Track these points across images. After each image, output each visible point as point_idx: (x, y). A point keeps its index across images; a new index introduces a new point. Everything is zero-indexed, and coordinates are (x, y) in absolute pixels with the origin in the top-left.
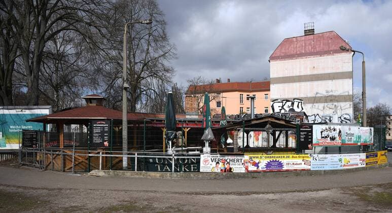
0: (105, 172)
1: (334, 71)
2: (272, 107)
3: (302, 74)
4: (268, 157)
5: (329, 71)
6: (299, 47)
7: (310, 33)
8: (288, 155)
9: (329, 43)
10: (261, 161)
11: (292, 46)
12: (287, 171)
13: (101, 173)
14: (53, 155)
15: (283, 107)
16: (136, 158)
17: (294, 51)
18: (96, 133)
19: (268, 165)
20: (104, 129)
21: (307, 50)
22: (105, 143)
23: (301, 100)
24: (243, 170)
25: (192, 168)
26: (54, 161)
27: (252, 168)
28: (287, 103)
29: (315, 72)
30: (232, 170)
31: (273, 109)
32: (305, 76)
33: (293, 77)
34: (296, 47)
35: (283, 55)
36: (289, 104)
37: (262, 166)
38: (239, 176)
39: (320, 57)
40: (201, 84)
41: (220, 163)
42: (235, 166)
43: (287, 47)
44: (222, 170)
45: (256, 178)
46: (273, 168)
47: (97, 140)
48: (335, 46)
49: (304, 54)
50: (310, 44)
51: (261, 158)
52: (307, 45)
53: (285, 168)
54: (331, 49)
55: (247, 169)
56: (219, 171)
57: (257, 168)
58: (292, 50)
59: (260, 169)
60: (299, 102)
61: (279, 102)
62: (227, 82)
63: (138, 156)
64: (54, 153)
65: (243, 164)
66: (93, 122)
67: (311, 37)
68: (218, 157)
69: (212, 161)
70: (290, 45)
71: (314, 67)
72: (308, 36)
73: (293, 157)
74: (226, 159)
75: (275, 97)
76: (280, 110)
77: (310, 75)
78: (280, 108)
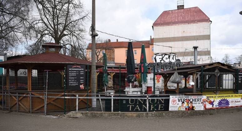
0: (82, 113)
1: (198, 34)
2: (155, 58)
3: (176, 36)
4: (220, 97)
5: (195, 34)
6: (174, 17)
7: (181, 8)
8: (232, 95)
9: (194, 15)
10: (215, 100)
11: (169, 16)
12: (232, 107)
13: (79, 115)
14: (19, 97)
15: (162, 59)
16: (112, 100)
17: (170, 20)
18: (72, 76)
19: (220, 103)
20: (79, 73)
21: (179, 19)
22: (81, 86)
23: (175, 54)
24: (202, 108)
25: (160, 107)
26: (20, 103)
27: (209, 106)
28: (165, 56)
29: (185, 35)
30: (194, 108)
31: (156, 60)
32: (178, 37)
33: (169, 38)
34: (172, 17)
35: (162, 22)
36: (167, 56)
37: (216, 104)
38: (200, 113)
39: (189, 25)
40: (100, 42)
41: (185, 103)
42: (196, 105)
43: (165, 17)
44: (186, 109)
45: (212, 114)
46: (223, 106)
47: (72, 83)
48: (198, 18)
49: (177, 22)
50: (181, 15)
51: (215, 97)
52: (179, 16)
53: (231, 105)
54: (195, 19)
55: (205, 107)
56: (184, 109)
57: (213, 106)
58: (168, 19)
59: (214, 107)
60: (174, 56)
61: (160, 55)
62: (116, 41)
63: (115, 98)
64: (20, 95)
65: (202, 103)
66: (68, 66)
67: (182, 10)
68: (183, 97)
69: (179, 101)
70: (168, 16)
71: (184, 32)
72: (180, 10)
73: (235, 96)
74: (190, 99)
75: (157, 52)
76: (161, 61)
77: (181, 37)
78: (161, 59)
